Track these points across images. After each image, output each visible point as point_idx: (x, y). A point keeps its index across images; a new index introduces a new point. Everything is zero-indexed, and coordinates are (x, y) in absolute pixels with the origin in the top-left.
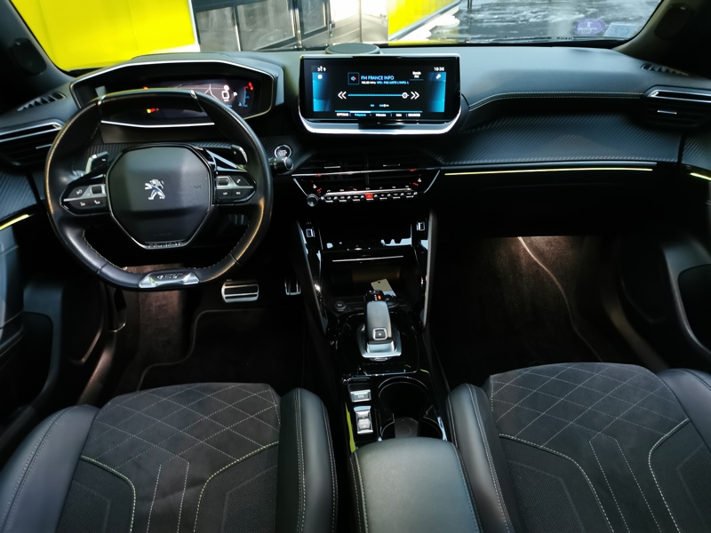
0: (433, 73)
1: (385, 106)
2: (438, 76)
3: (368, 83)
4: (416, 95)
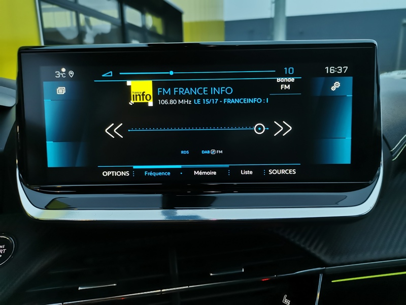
0: (321, 80)
1: (213, 152)
2: (336, 86)
3: (172, 102)
4: (284, 128)
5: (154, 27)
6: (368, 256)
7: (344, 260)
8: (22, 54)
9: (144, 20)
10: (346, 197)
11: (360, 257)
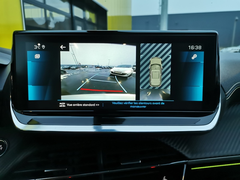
0: (187, 53)
5: (90, 19)
6: (212, 154)
7: (198, 156)
8: (15, 35)
9: (84, 15)
10: (200, 120)
11: (208, 155)
